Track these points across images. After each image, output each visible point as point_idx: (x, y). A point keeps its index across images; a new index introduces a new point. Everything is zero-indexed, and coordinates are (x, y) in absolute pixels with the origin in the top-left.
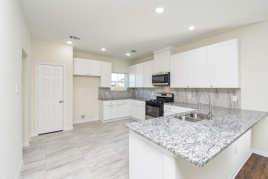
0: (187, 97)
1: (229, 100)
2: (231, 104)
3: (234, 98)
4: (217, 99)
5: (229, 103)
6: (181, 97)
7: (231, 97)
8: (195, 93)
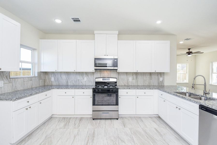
0: (128, 80)
1: (158, 80)
2: (159, 83)
3: (161, 79)
4: (151, 80)
5: (158, 82)
6: (123, 81)
7: (159, 78)
8: (135, 76)
